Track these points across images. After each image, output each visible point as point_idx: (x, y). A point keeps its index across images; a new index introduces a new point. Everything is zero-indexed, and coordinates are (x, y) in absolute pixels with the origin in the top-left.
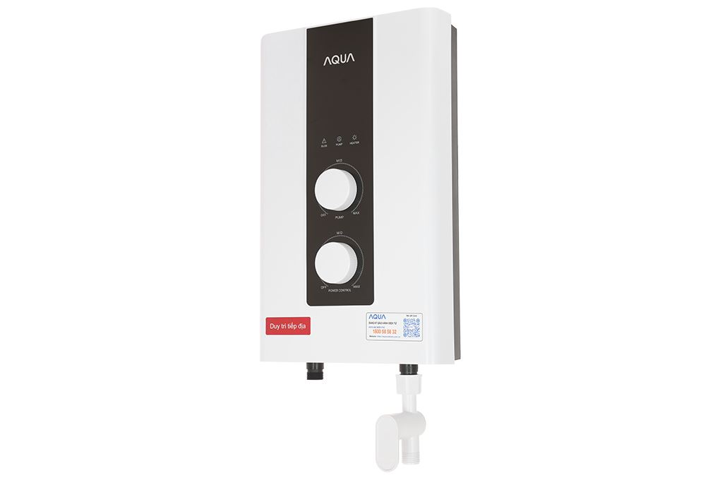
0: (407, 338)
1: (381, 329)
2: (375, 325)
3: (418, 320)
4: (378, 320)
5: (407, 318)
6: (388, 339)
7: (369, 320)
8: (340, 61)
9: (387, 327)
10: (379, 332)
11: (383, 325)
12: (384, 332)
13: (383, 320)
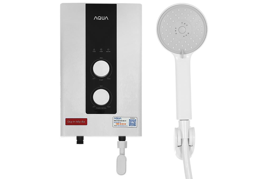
0: (130, 126)
1: (119, 123)
2: (117, 122)
3: (135, 120)
4: (118, 120)
5: (131, 119)
6: (123, 127)
7: (114, 120)
8: (101, 19)
9: (122, 122)
10: (119, 124)
11: (120, 122)
12: (121, 124)
13: (120, 120)
